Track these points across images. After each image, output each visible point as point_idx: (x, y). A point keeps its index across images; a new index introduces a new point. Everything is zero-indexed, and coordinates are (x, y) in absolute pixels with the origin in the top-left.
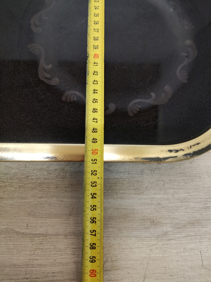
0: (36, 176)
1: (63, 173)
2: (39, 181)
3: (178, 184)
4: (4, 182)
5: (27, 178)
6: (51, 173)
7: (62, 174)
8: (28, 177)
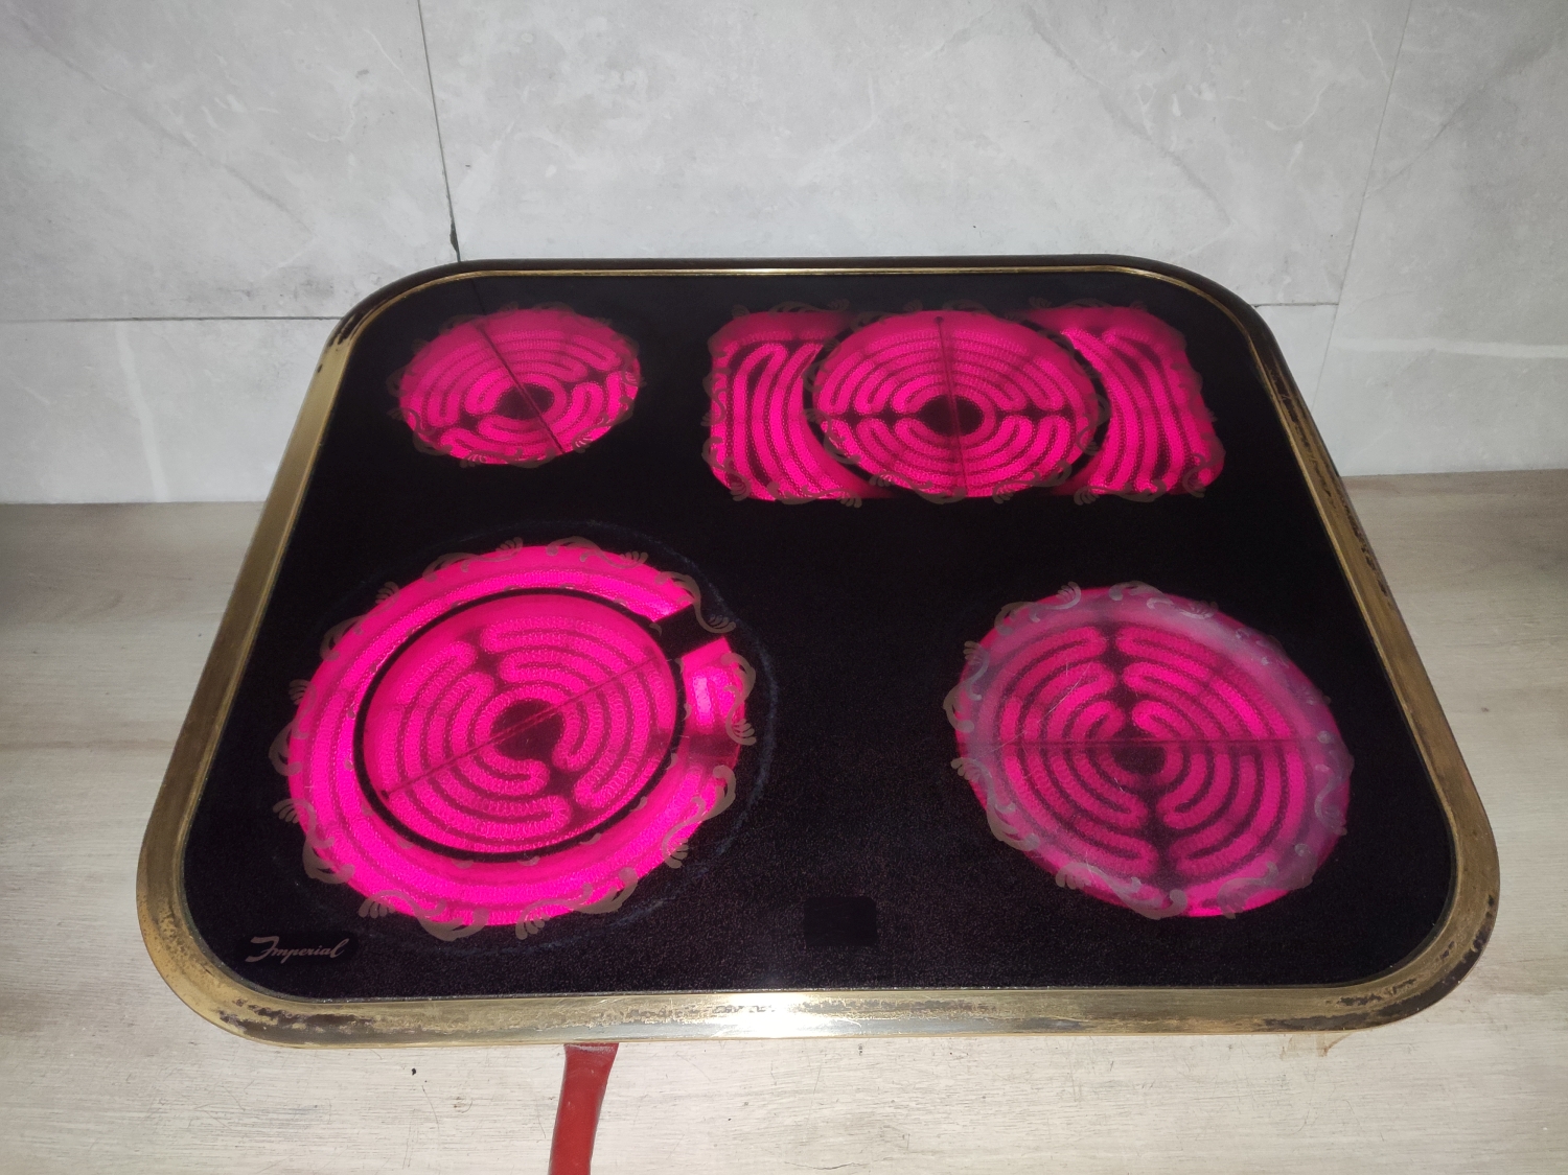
0: (1004, 1095)
1: (1073, 1086)
2: (1018, 1110)
3: (1387, 1106)
4: (930, 1112)
5: (984, 1102)
6: (1040, 1086)
7: (1071, 1090)
8: (984, 1097)
